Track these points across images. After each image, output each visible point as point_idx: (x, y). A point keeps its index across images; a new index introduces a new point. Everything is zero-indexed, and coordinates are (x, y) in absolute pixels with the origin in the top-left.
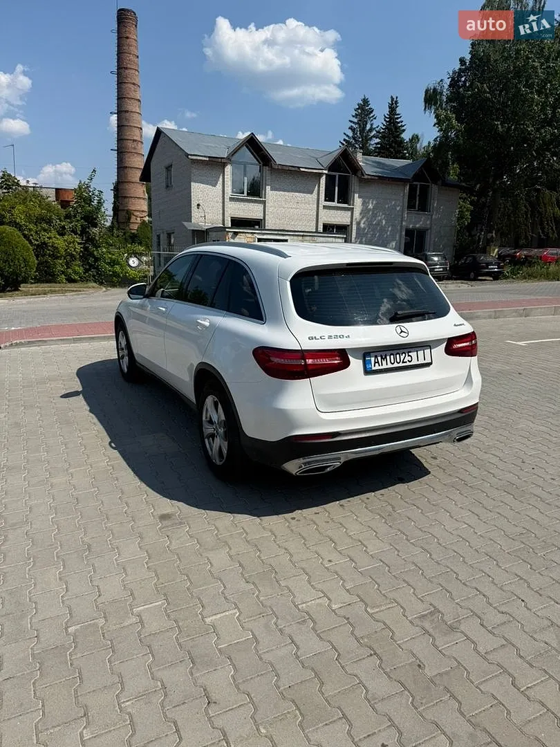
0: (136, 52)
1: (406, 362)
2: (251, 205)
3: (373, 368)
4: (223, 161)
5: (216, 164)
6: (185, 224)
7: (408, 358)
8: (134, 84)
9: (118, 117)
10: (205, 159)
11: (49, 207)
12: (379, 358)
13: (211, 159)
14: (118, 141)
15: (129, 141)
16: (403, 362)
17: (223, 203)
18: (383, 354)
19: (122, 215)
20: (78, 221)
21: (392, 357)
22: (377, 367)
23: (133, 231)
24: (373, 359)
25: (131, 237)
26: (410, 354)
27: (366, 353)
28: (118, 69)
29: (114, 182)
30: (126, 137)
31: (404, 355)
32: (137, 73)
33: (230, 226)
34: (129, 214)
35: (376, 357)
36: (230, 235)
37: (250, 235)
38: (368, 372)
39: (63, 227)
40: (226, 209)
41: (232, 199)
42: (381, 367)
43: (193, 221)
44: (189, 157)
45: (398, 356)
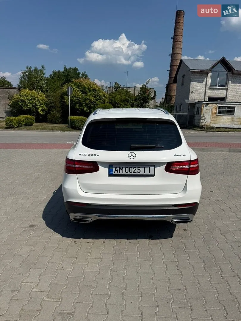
0: (182, 28)
1: (136, 173)
2: (220, 91)
3: (114, 173)
4: (207, 71)
5: (204, 73)
6: (186, 100)
7: (137, 171)
8: (180, 42)
9: (172, 56)
10: (198, 71)
11: (129, 96)
12: (118, 169)
13: (201, 71)
14: (170, 66)
15: (175, 66)
16: (134, 172)
17: (205, 90)
18: (121, 167)
19: (168, 98)
20: (140, 101)
21: (127, 169)
22: (116, 173)
23: (172, 104)
24: (114, 169)
25: (171, 107)
26: (139, 168)
27: (111, 166)
28: (174, 36)
29: (167, 84)
30: (174, 65)
31: (135, 169)
32: (182, 37)
33: (208, 101)
34: (171, 97)
35: (116, 168)
36: (204, 105)
37: (215, 105)
38: (110, 175)
39: (133, 104)
40: (206, 93)
41: (210, 88)
42: (119, 174)
43: (190, 99)
44: (191, 71)
45: (131, 169)
